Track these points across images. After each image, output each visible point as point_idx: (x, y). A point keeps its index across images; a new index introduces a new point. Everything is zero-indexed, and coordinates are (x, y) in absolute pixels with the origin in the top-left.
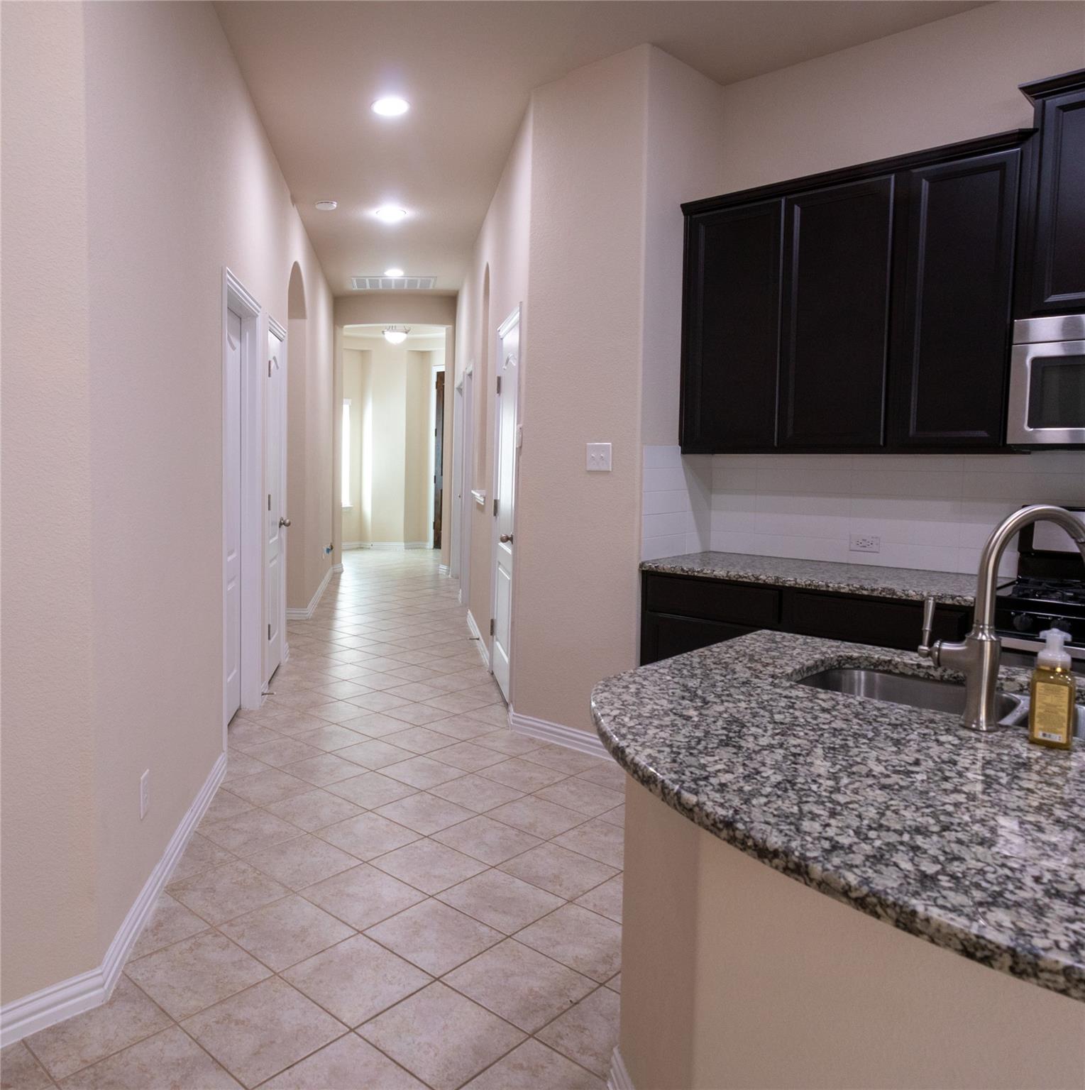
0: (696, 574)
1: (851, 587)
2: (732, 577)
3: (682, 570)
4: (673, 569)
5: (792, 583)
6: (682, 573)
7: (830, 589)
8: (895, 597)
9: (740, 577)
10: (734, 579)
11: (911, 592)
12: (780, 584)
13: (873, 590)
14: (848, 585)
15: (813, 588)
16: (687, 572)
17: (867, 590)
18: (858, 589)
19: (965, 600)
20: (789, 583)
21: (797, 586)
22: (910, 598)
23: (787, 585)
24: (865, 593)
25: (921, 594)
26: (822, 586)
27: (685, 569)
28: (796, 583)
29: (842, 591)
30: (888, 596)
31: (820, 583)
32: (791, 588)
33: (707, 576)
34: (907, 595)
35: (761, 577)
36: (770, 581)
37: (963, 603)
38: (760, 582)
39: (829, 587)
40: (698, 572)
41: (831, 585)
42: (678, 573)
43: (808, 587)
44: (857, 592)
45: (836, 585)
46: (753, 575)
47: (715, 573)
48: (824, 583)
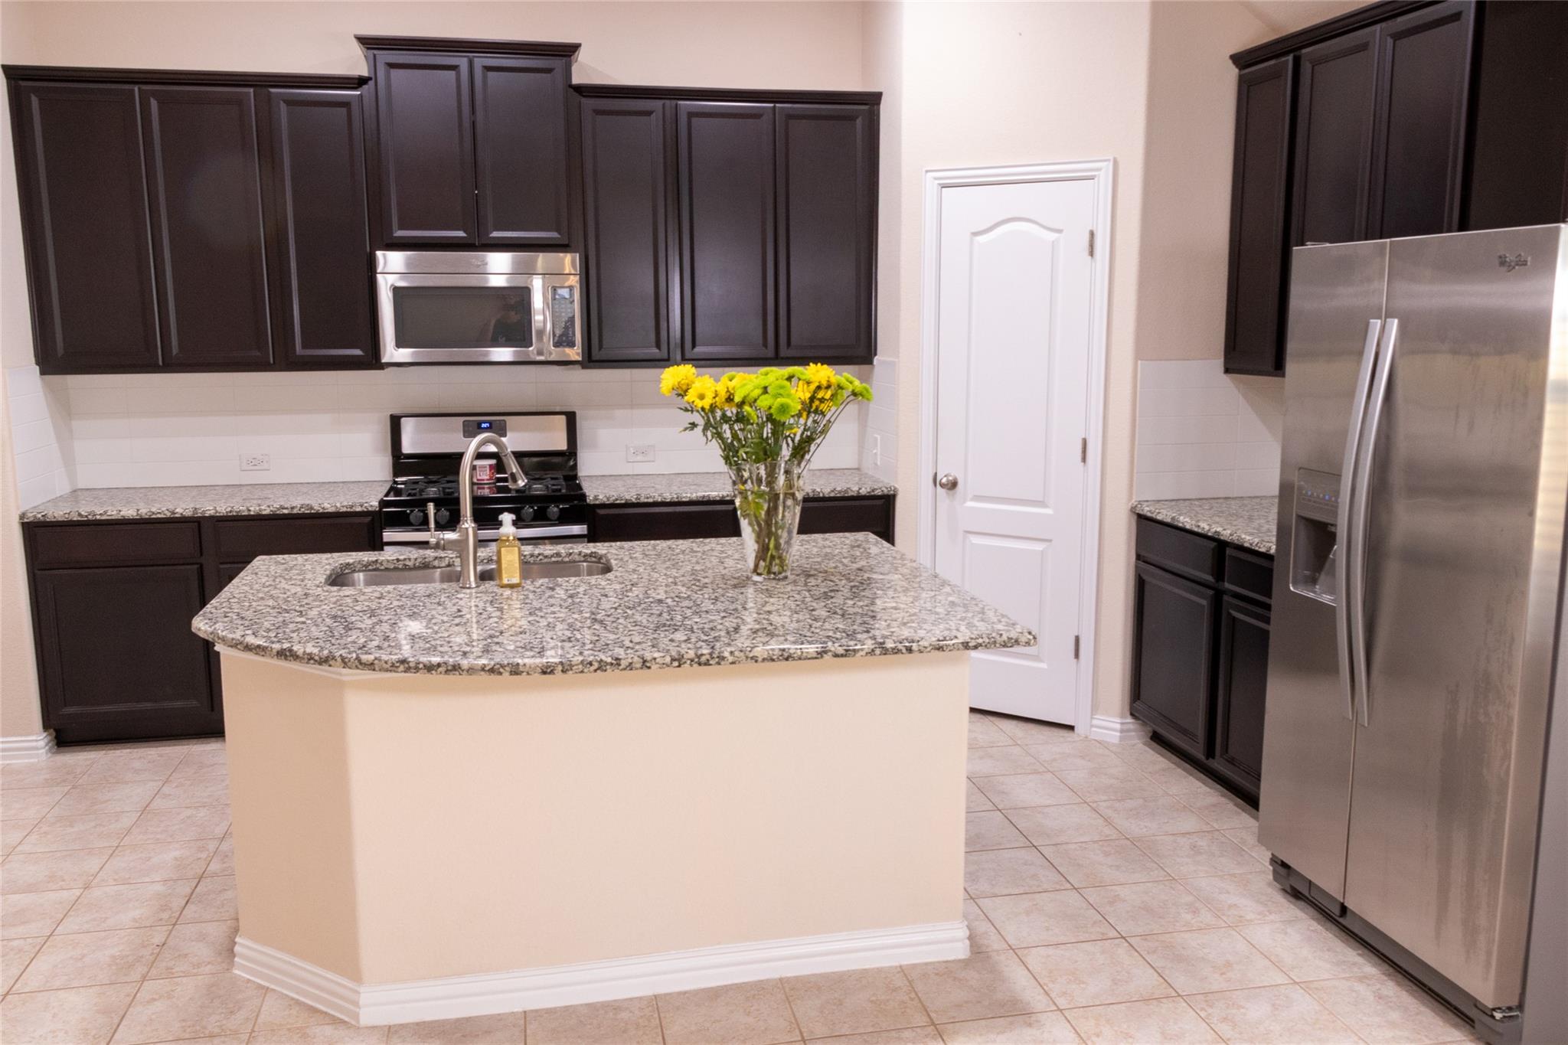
0: (98, 517)
1: (272, 508)
2: (143, 514)
3: (80, 515)
4: (67, 516)
5: (212, 512)
6: (79, 519)
7: (252, 513)
8: (313, 511)
9: (153, 513)
10: (147, 517)
11: (326, 505)
12: (199, 515)
13: (292, 508)
14: (269, 506)
15: (234, 514)
16: (86, 516)
17: (287, 508)
18: (278, 509)
19: (371, 506)
20: (209, 512)
21: (218, 514)
22: (326, 511)
23: (207, 515)
24: (286, 511)
25: (335, 506)
26: (244, 511)
27: (83, 513)
28: (217, 512)
29: (264, 513)
30: (306, 512)
31: (241, 508)
32: (211, 517)
33: (113, 518)
34: (323, 508)
35: (177, 510)
36: (188, 513)
37: (370, 509)
38: (177, 515)
39: (250, 510)
40: (101, 514)
41: (252, 509)
42: (75, 519)
43: (229, 514)
44: (278, 512)
45: (257, 508)
46: (167, 510)
47: (122, 513)
48: (244, 508)
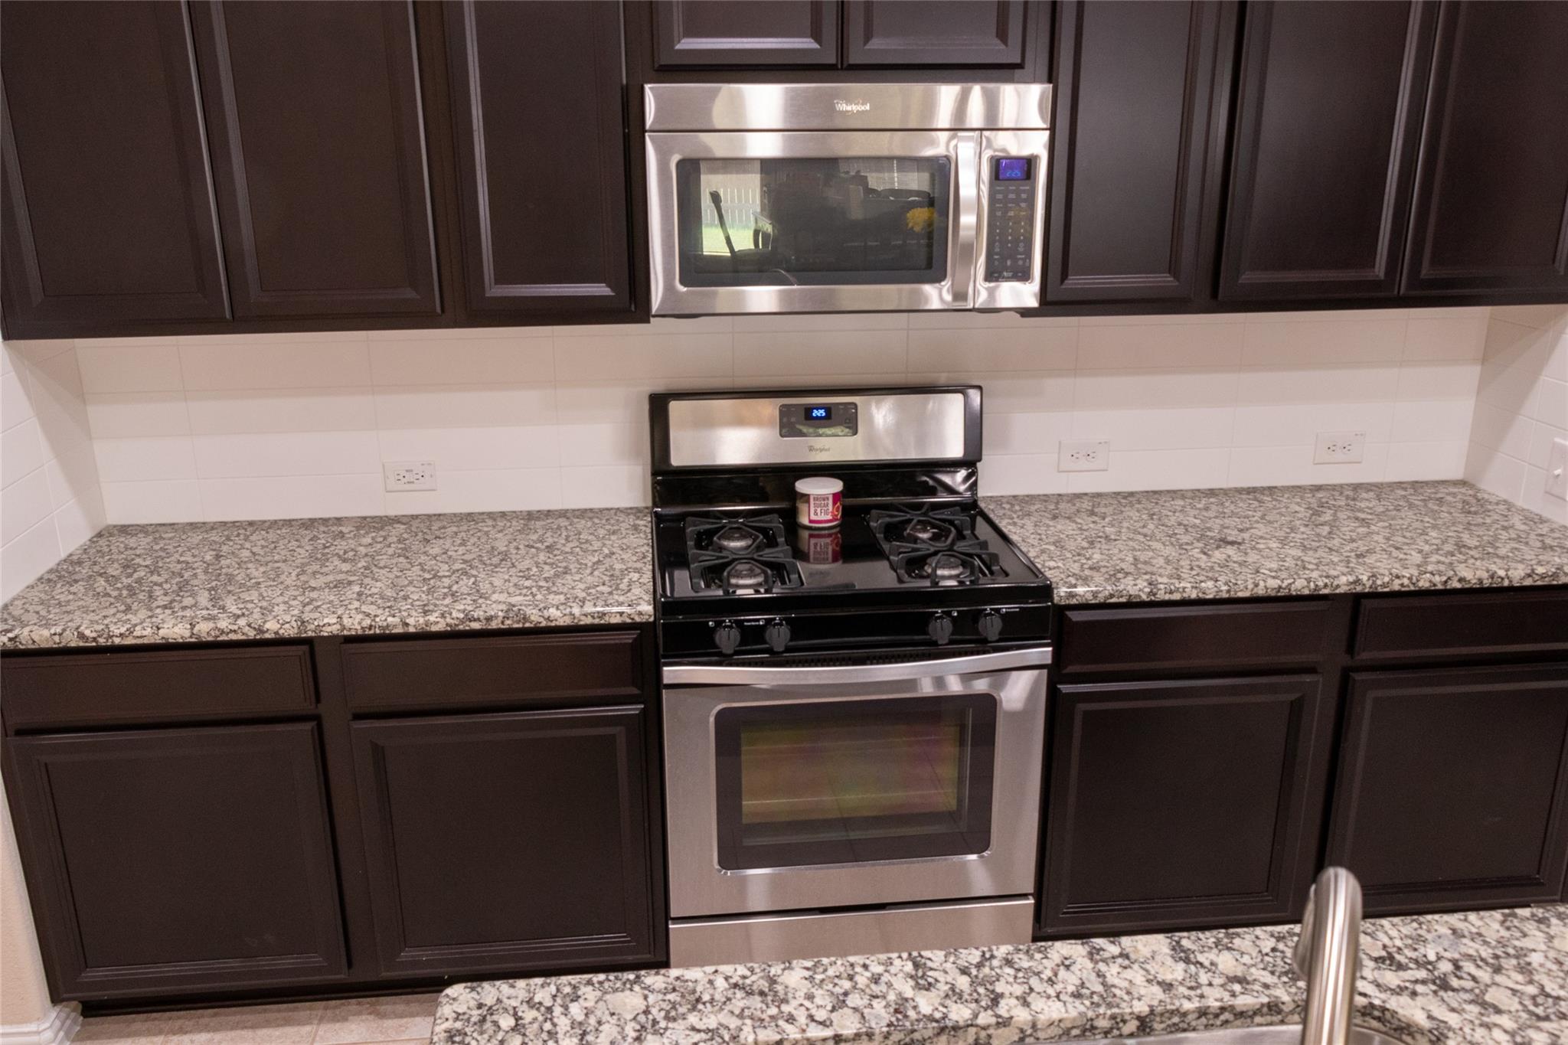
0: (117, 641)
1: (449, 620)
2: (204, 634)
3: (81, 636)
4: (57, 639)
5: (335, 629)
6: (81, 644)
7: (412, 630)
8: (527, 625)
9: (223, 632)
10: (210, 639)
12: (310, 634)
13: (489, 619)
14: (443, 616)
15: (378, 631)
16: (94, 639)
17: (479, 620)
18: (462, 621)
19: (640, 613)
20: (329, 629)
21: (346, 633)
22: (553, 624)
23: (326, 634)
24: (476, 626)
25: (571, 614)
26: (395, 626)
27: (87, 633)
28: (344, 628)
29: (434, 628)
30: (516, 626)
31: (390, 619)
32: (333, 638)
33: (146, 641)
34: (548, 619)
35: (268, 626)
36: (290, 631)
37: (638, 619)
38: (267, 636)
39: (407, 625)
40: (121, 635)
41: (410, 621)
42: (73, 644)
43: (367, 632)
44: (461, 627)
45: (421, 620)
46: (249, 626)
47: (162, 632)
48: (397, 620)
